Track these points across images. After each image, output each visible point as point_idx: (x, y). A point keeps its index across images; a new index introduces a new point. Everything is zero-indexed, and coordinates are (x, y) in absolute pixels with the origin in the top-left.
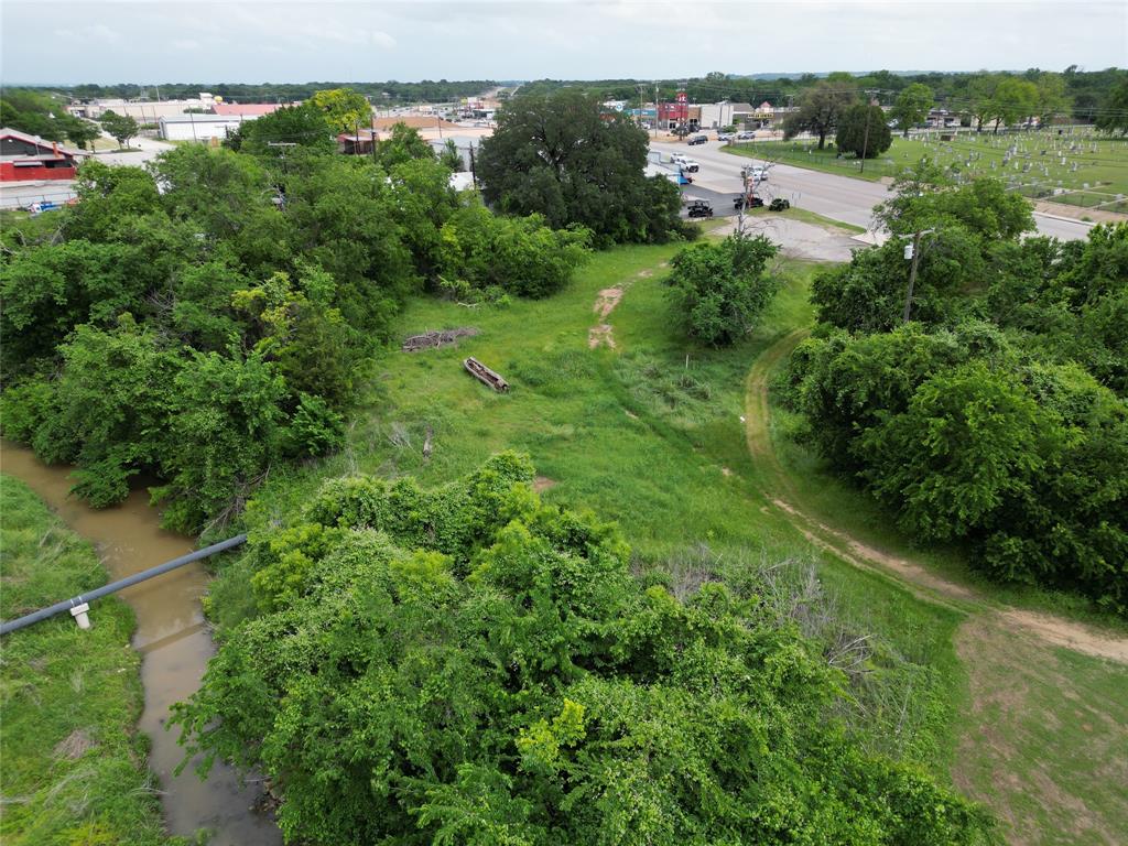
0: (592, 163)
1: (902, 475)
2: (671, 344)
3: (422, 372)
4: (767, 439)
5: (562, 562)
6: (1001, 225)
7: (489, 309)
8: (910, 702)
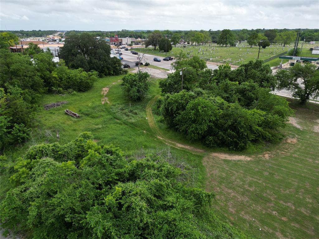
0: (95, 53)
1: (186, 125)
2: (125, 101)
3: (52, 115)
4: (153, 122)
5: (108, 157)
6: (200, 67)
7: (69, 96)
8: (195, 177)
